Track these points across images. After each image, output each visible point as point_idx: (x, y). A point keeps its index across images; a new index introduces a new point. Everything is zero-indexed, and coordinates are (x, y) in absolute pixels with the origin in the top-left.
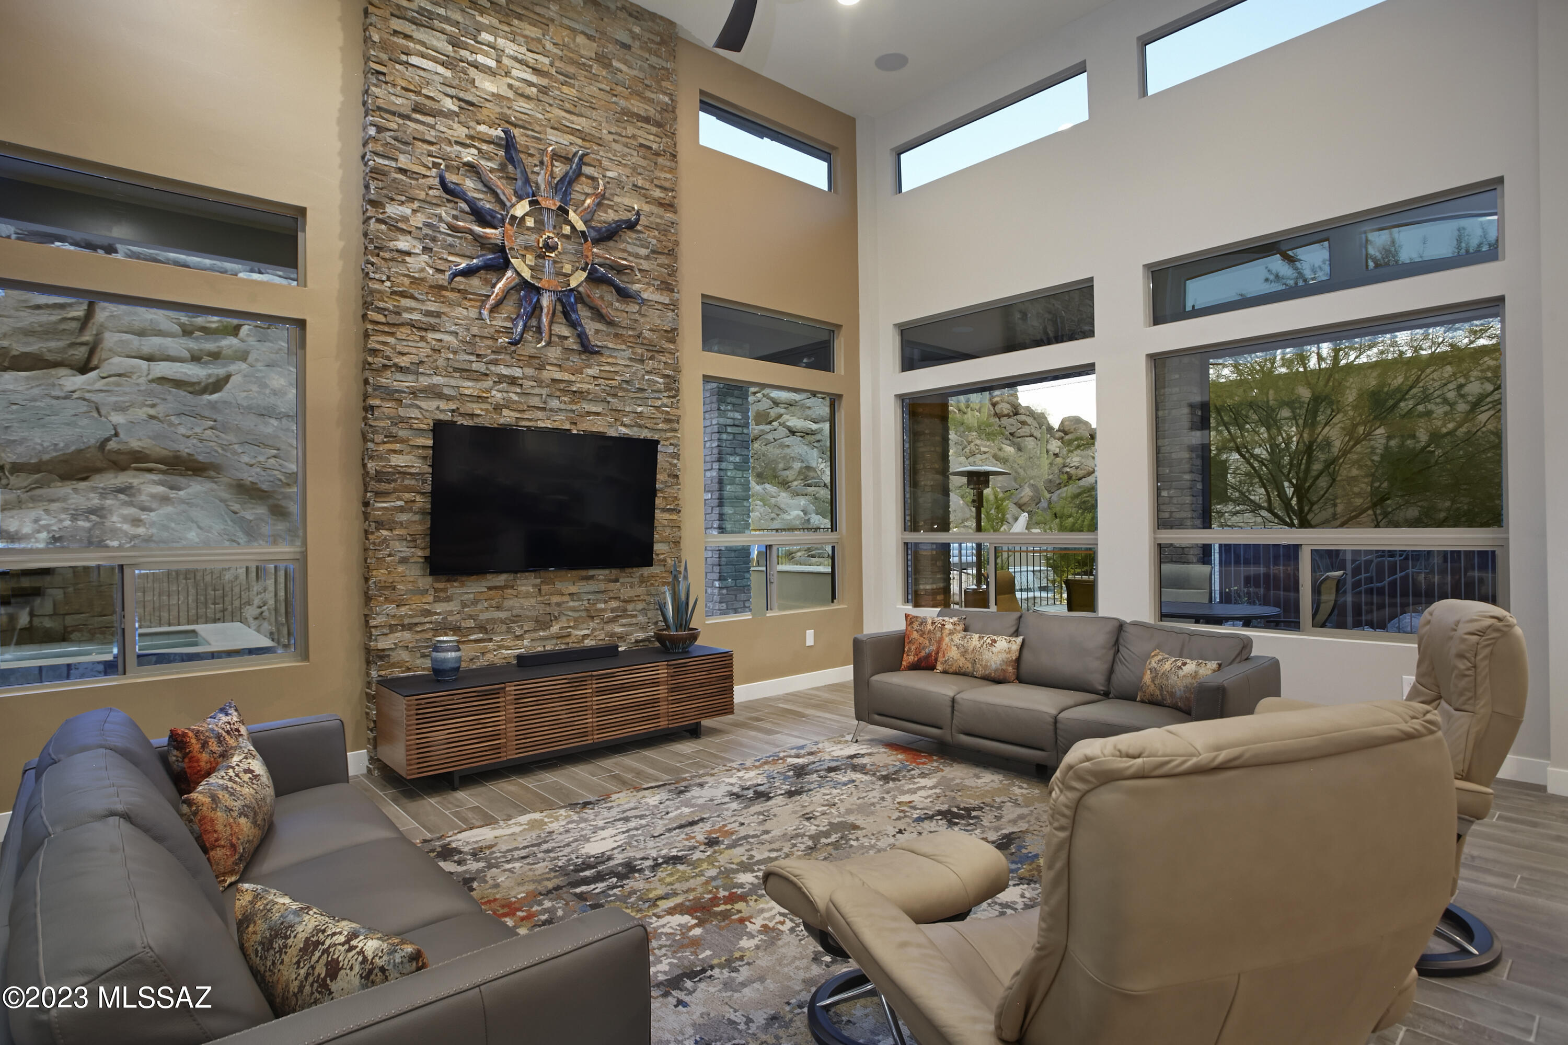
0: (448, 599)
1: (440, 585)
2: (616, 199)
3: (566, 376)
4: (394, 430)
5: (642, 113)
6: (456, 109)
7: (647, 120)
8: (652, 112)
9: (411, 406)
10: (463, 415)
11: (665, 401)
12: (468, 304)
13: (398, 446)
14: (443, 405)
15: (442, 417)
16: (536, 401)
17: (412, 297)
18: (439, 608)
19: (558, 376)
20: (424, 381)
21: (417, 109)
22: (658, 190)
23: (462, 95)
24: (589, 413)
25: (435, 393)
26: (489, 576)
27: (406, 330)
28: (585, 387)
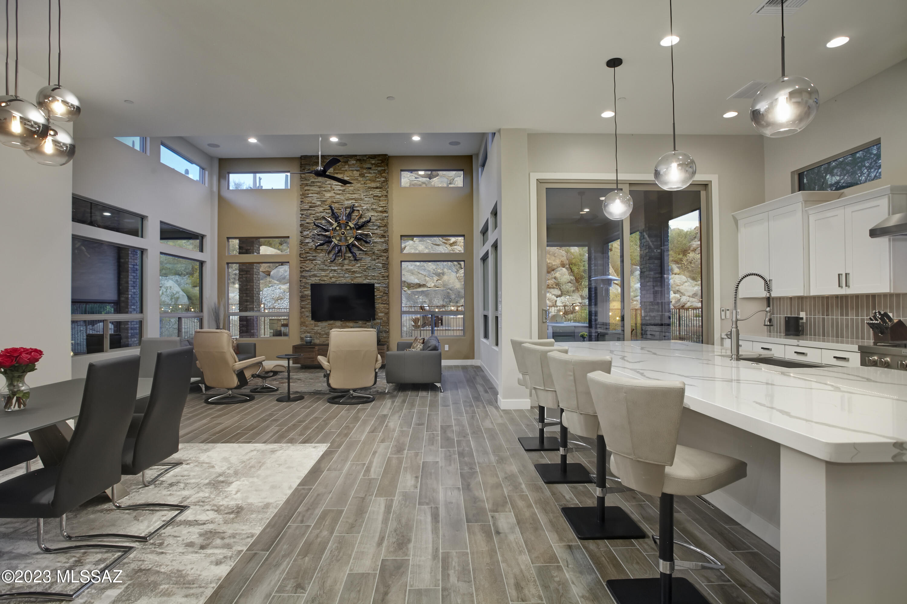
0: (318, 326)
1: (316, 323)
2: (366, 214)
3: (350, 267)
4: (305, 286)
5: (375, 186)
6: (320, 204)
7: (377, 188)
8: (378, 185)
9: (309, 280)
10: (322, 280)
11: (382, 271)
12: (323, 252)
13: (306, 289)
14: (317, 278)
15: (317, 281)
16: (342, 275)
17: (309, 253)
18: (316, 328)
19: (347, 268)
20: (312, 273)
21: (310, 207)
22: (380, 208)
23: (321, 200)
24: (357, 277)
25: (315, 276)
26: (328, 321)
27: (308, 261)
28: (355, 270)
